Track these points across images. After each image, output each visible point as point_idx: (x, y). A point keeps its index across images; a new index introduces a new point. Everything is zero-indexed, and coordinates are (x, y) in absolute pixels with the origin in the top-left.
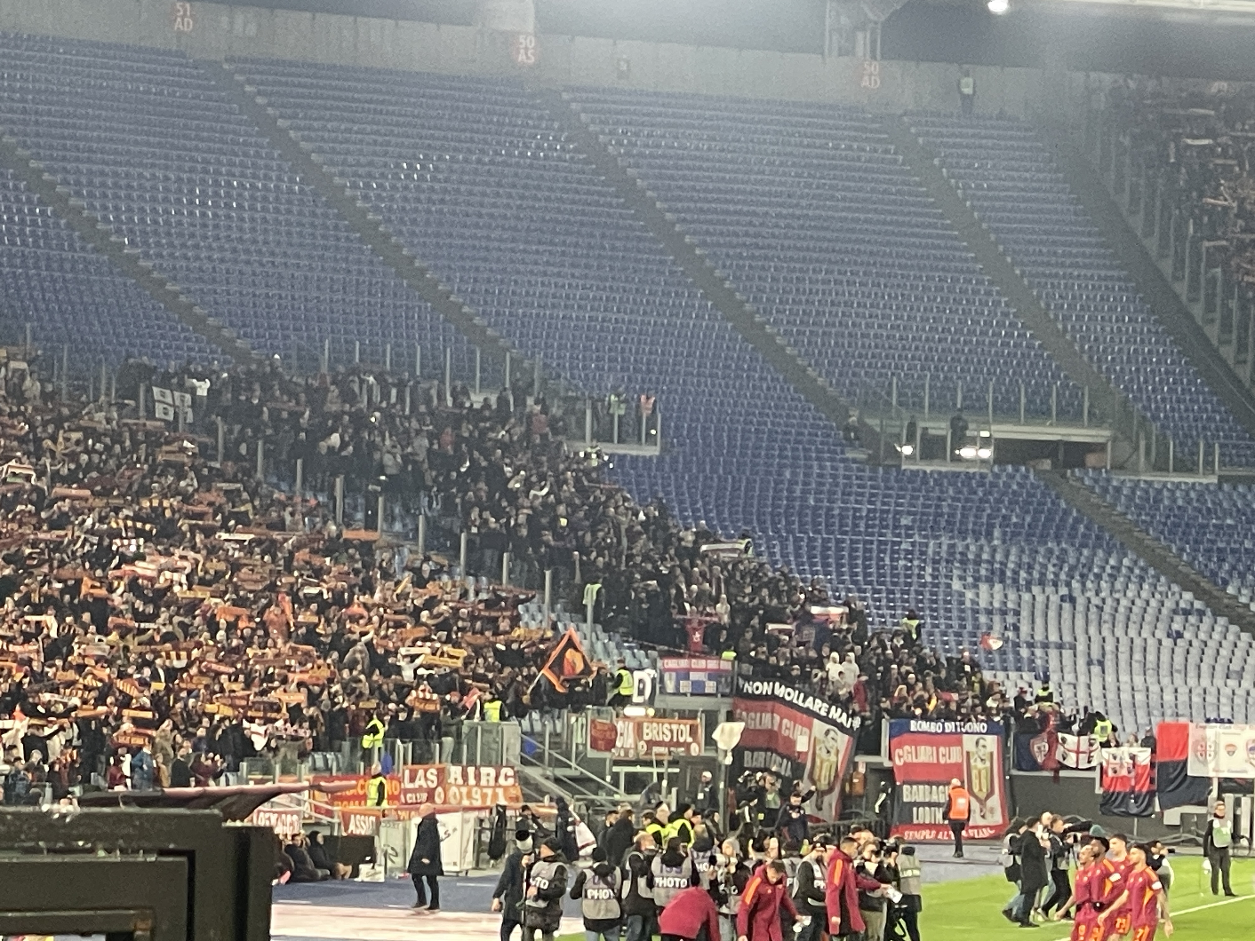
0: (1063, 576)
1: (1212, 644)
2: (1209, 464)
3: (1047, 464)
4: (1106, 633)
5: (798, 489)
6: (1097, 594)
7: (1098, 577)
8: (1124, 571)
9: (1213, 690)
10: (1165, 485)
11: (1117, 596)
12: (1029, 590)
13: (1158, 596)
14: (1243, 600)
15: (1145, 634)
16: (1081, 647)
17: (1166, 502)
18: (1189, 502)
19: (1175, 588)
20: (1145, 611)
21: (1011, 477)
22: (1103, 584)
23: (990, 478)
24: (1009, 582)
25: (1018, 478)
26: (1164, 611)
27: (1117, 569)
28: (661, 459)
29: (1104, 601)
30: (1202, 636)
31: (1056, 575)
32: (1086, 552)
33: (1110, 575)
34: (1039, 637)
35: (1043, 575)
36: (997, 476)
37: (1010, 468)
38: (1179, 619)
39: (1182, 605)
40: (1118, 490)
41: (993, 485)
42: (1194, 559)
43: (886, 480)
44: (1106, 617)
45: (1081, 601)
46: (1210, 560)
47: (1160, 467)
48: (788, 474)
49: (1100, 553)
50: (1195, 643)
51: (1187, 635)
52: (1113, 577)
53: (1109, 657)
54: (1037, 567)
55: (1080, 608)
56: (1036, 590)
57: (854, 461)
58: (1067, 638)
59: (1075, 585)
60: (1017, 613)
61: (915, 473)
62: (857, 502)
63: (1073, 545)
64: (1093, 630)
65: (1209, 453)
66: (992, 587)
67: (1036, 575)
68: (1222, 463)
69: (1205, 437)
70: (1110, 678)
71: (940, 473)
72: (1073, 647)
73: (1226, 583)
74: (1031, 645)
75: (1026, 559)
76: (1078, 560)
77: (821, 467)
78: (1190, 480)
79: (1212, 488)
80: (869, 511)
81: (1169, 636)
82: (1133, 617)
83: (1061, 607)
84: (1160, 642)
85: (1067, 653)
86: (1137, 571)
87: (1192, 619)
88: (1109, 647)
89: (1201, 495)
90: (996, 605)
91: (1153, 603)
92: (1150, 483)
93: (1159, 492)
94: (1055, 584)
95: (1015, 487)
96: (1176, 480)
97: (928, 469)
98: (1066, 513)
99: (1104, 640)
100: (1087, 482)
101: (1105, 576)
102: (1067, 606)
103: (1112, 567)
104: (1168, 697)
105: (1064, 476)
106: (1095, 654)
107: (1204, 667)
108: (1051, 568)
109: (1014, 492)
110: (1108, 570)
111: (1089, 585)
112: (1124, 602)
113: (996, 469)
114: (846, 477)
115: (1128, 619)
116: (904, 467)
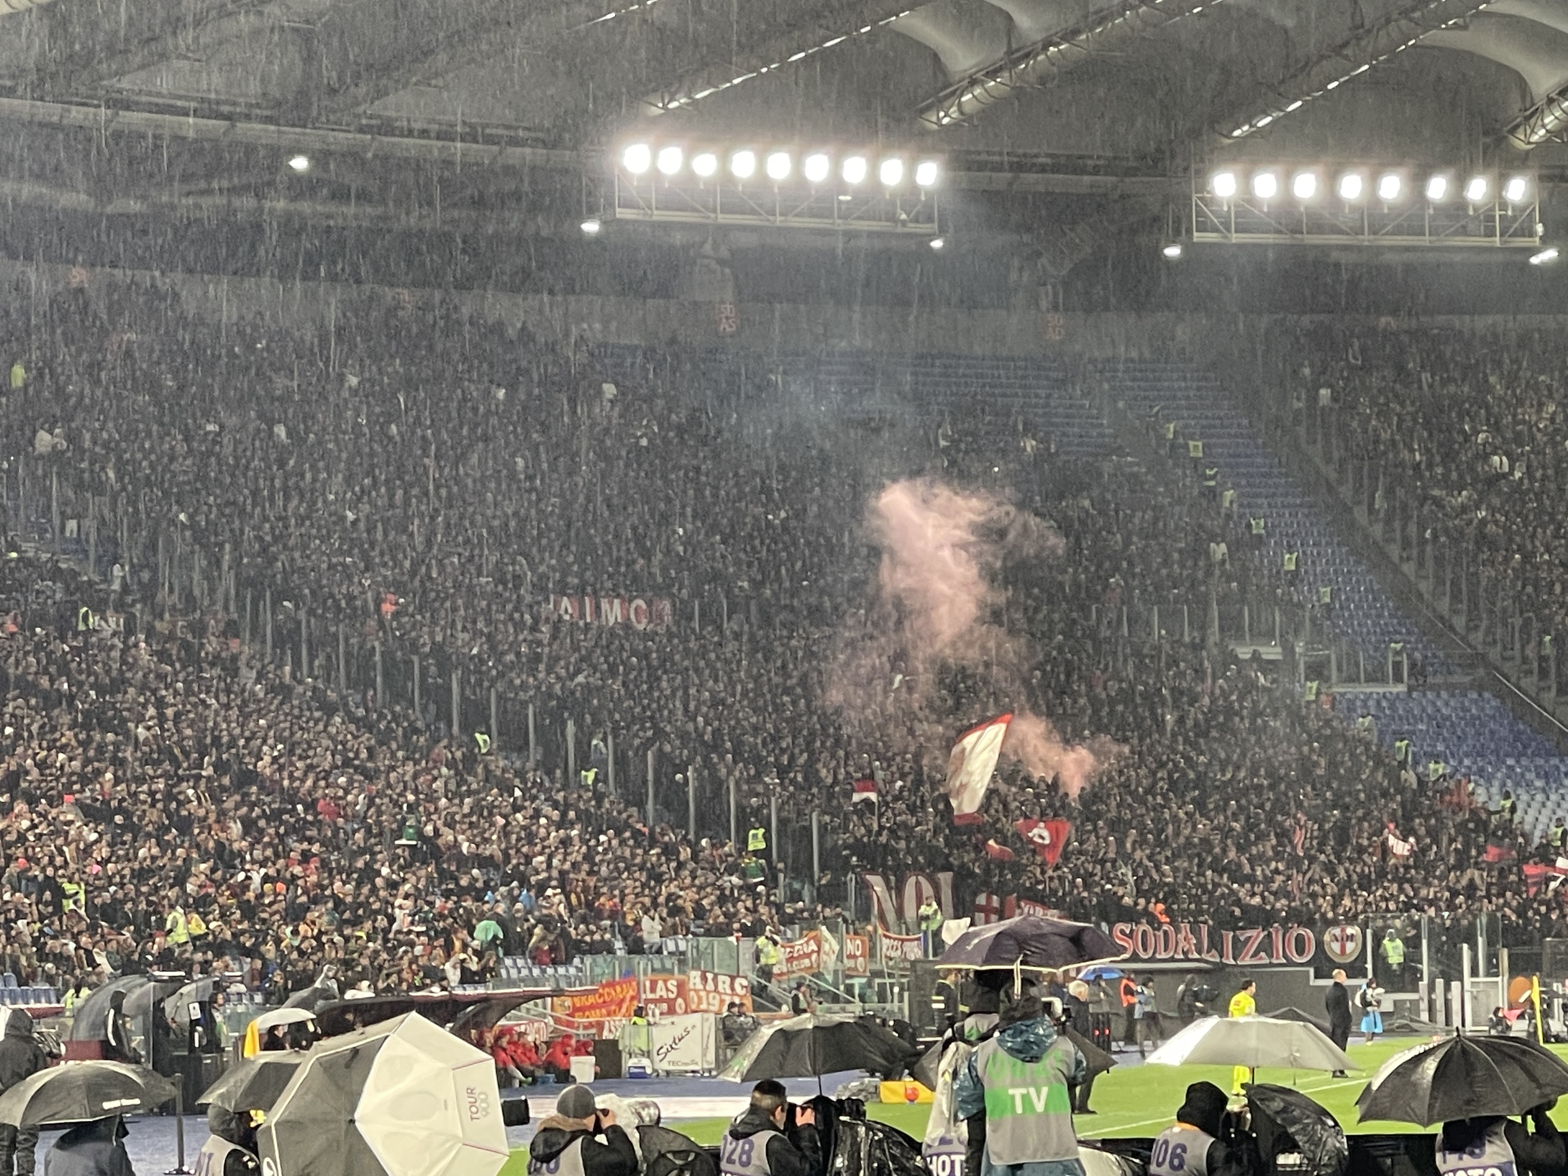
2: (1398, 674)
10: (1357, 695)
47: (1352, 679)
65: (1397, 666)
68: (1411, 673)
78: (1381, 690)
79: (1402, 697)
89: (1392, 704)
92: (1343, 695)
93: (1352, 703)
96: (1368, 690)
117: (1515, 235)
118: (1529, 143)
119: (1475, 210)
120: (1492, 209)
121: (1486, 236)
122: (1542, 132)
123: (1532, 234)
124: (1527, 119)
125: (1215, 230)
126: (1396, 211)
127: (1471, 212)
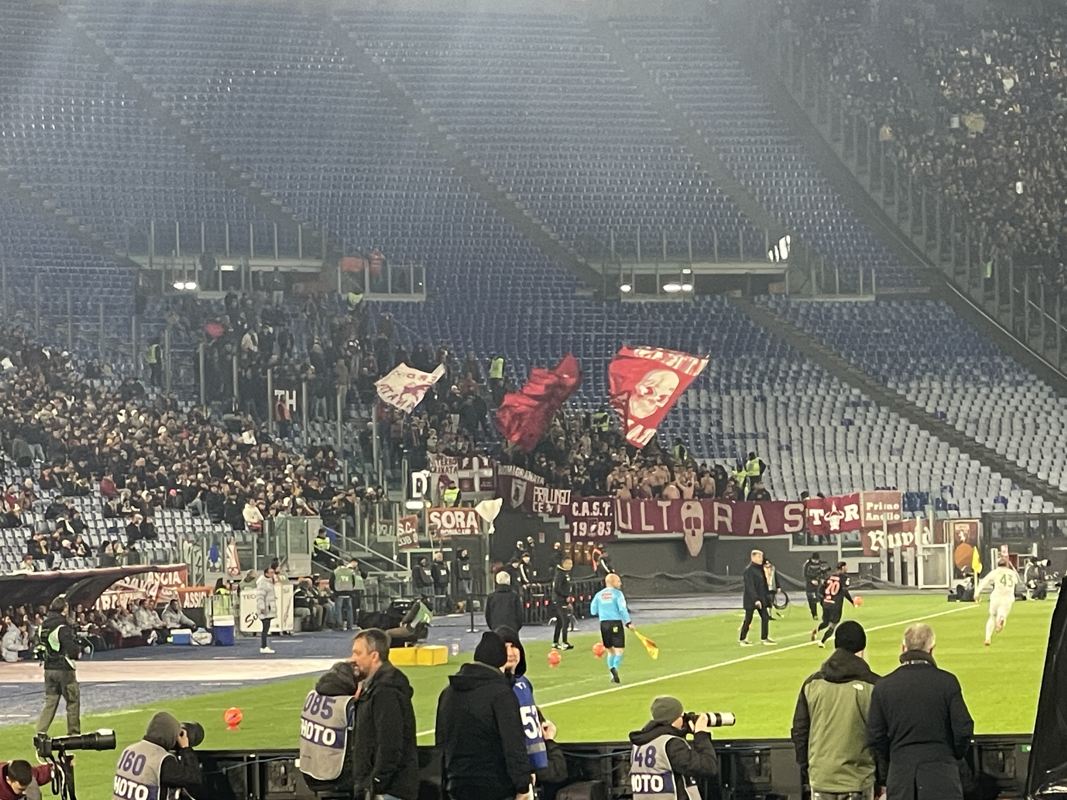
0: (755, 381)
1: (877, 429)
2: (867, 285)
3: (738, 293)
4: (791, 423)
5: (539, 322)
6: (783, 394)
7: (784, 380)
8: (804, 374)
9: (880, 466)
10: (833, 304)
11: (799, 394)
12: (728, 393)
13: (831, 392)
14: (900, 392)
15: (823, 423)
16: (772, 436)
17: (835, 318)
18: (854, 317)
19: (845, 386)
20: (822, 405)
21: (710, 304)
22: (788, 386)
23: (693, 306)
24: (712, 387)
25: (715, 305)
26: (838, 404)
27: (798, 373)
28: (427, 304)
29: (789, 399)
30: (869, 422)
31: (749, 380)
32: (772, 361)
33: (793, 378)
34: (738, 430)
35: (739, 380)
36: (698, 304)
37: (708, 298)
38: (849, 410)
39: (852, 399)
40: (796, 311)
41: (696, 311)
42: (861, 361)
43: (609, 312)
44: (791, 411)
45: (770, 400)
46: (872, 362)
47: (828, 290)
48: (530, 311)
49: (784, 361)
50: (864, 428)
51: (858, 423)
52: (795, 380)
53: (795, 443)
54: (734, 375)
55: (770, 405)
56: (734, 392)
57: (583, 298)
58: (761, 429)
59: (765, 387)
60: (719, 412)
61: (632, 306)
62: (587, 330)
63: (762, 356)
64: (781, 422)
65: (867, 278)
66: (698, 393)
67: (733, 381)
68: (878, 285)
69: (863, 264)
70: (797, 460)
71: (652, 304)
72: (766, 437)
73: (886, 380)
74: (732, 437)
75: (724, 369)
76: (767, 368)
77: (557, 304)
78: (853, 300)
79: (871, 305)
80: (597, 337)
81: (842, 424)
82: (813, 411)
83: (754, 406)
84: (836, 429)
85: (761, 442)
86: (814, 374)
87: (860, 410)
88: (795, 435)
89: (862, 311)
90: (703, 406)
91: (829, 398)
92: (822, 304)
93: (829, 310)
94: (749, 387)
95: (713, 312)
96: (842, 300)
97: (643, 302)
98: (755, 330)
99: (790, 429)
100: (771, 305)
101: (789, 379)
102: (759, 404)
103: (794, 372)
104: (845, 472)
105: (752, 302)
106: (784, 442)
107: (872, 447)
108: (745, 375)
109: (713, 316)
110: (791, 373)
111: (776, 386)
112: (805, 399)
113: (697, 299)
114: (576, 311)
115: (809, 412)
116: (623, 301)
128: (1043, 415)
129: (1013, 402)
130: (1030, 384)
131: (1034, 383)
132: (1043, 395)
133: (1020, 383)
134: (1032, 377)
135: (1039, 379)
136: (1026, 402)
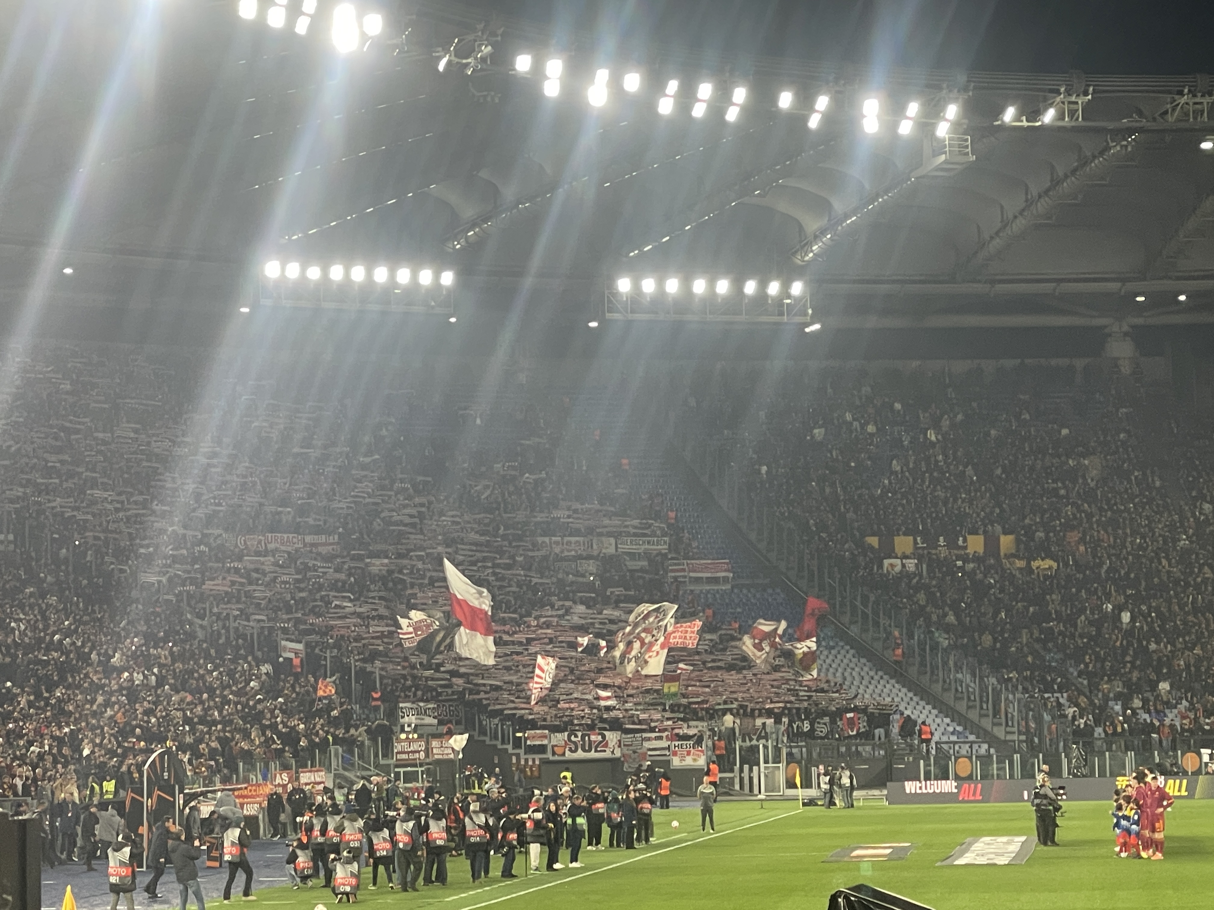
79: (728, 592)
89: (722, 596)
117: (795, 315)
118: (804, 261)
119: (772, 300)
120: (782, 300)
121: (779, 315)
122: (811, 255)
123: (805, 314)
124: (802, 247)
125: (620, 312)
126: (726, 300)
127: (770, 302)
128: (849, 670)
129: (828, 661)
130: (839, 648)
131: (842, 647)
132: (849, 656)
133: (833, 648)
134: (841, 644)
135: (846, 645)
136: (837, 661)
